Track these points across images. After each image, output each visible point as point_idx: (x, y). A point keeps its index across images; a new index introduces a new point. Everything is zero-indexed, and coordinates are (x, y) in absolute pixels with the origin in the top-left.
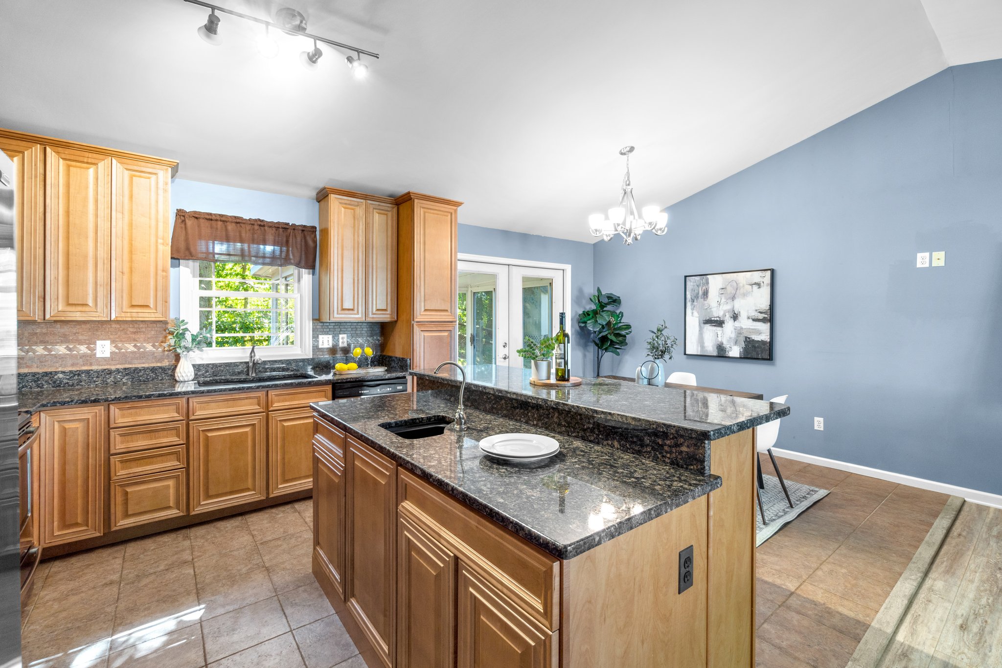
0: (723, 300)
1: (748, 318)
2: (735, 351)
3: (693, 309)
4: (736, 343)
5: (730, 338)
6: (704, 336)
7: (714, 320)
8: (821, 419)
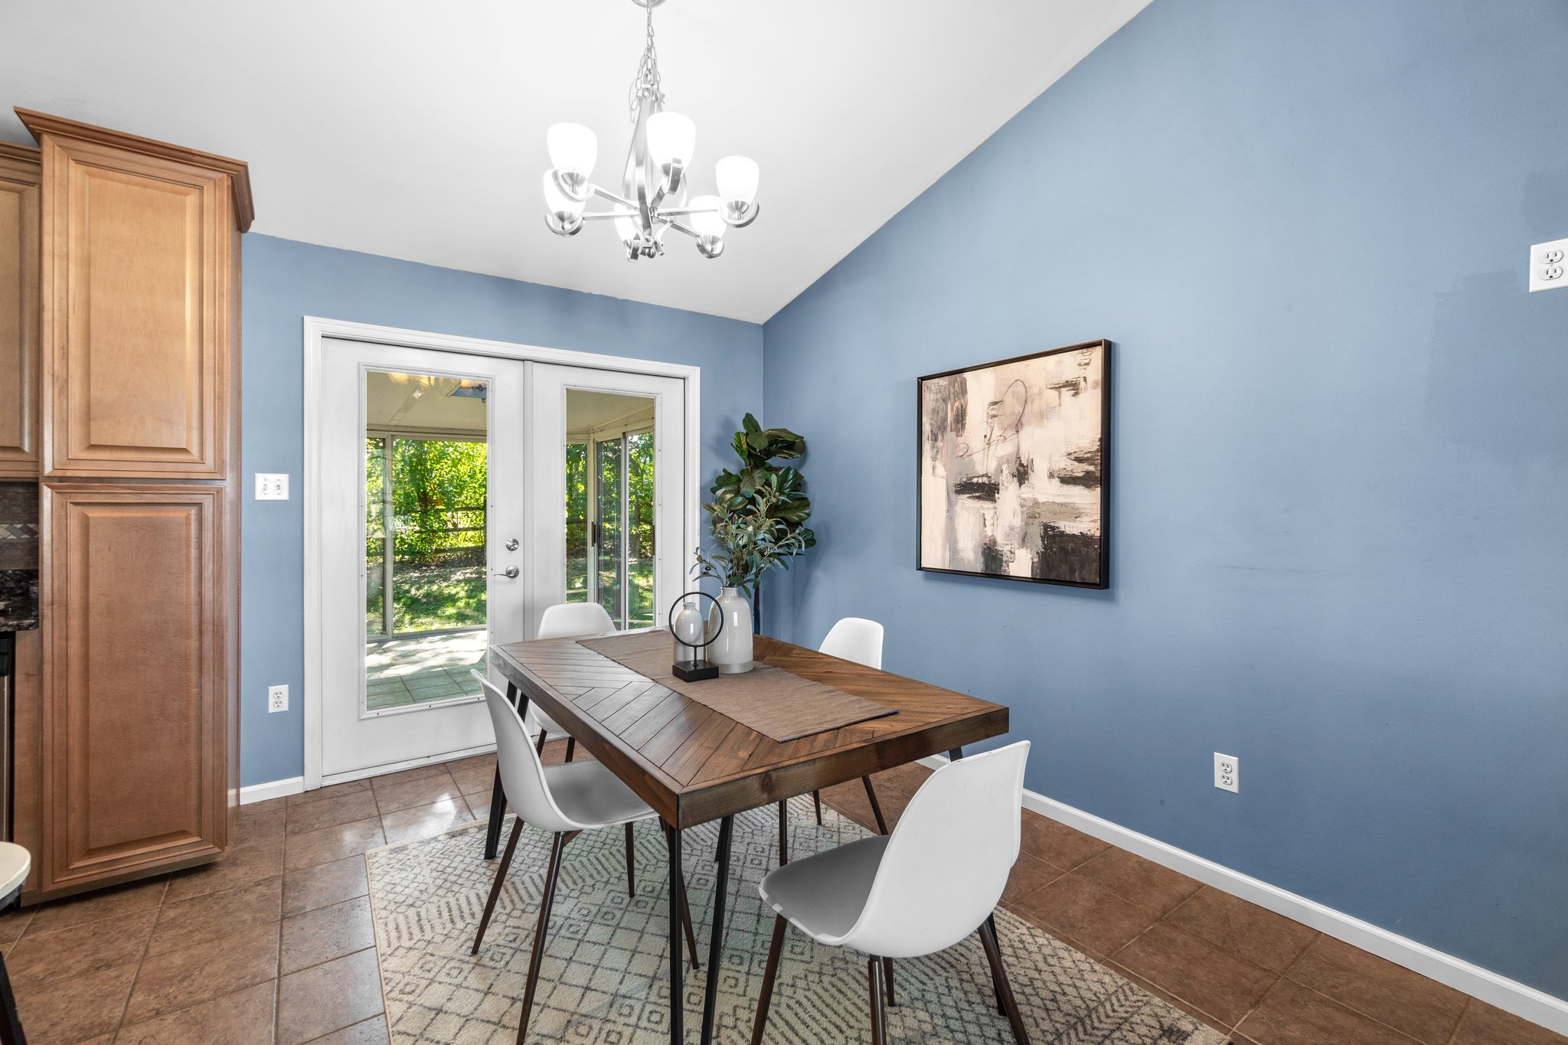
0: (997, 432)
1: (1051, 476)
2: (1021, 563)
3: (934, 459)
4: (1024, 541)
5: (1012, 529)
6: (956, 522)
7: (977, 483)
8: (1233, 761)
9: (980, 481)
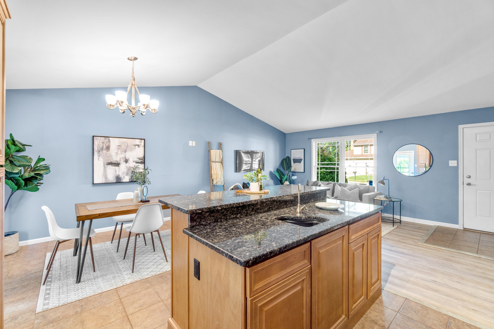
0: (119, 152)
1: (134, 162)
2: (126, 179)
3: (99, 156)
4: (127, 174)
5: (124, 172)
6: (107, 172)
7: (114, 163)
9: (115, 162)
